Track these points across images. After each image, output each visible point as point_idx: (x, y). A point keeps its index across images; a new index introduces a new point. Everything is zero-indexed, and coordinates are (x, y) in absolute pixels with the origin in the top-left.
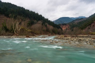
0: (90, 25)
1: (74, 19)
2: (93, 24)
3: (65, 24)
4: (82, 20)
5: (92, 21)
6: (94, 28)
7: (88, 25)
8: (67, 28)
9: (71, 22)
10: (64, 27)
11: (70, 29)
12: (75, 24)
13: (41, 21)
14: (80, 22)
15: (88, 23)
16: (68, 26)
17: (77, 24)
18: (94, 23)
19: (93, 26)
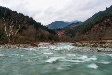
0: (90, 29)
1: (69, 24)
2: (93, 29)
3: (60, 30)
4: (79, 24)
5: (92, 25)
6: (95, 33)
7: (88, 30)
8: (63, 34)
9: (66, 27)
10: (59, 32)
11: (66, 35)
12: (71, 30)
13: (32, 25)
14: (76, 27)
15: (87, 28)
16: (64, 32)
17: (73, 29)
18: (94, 27)
19: (94, 31)
